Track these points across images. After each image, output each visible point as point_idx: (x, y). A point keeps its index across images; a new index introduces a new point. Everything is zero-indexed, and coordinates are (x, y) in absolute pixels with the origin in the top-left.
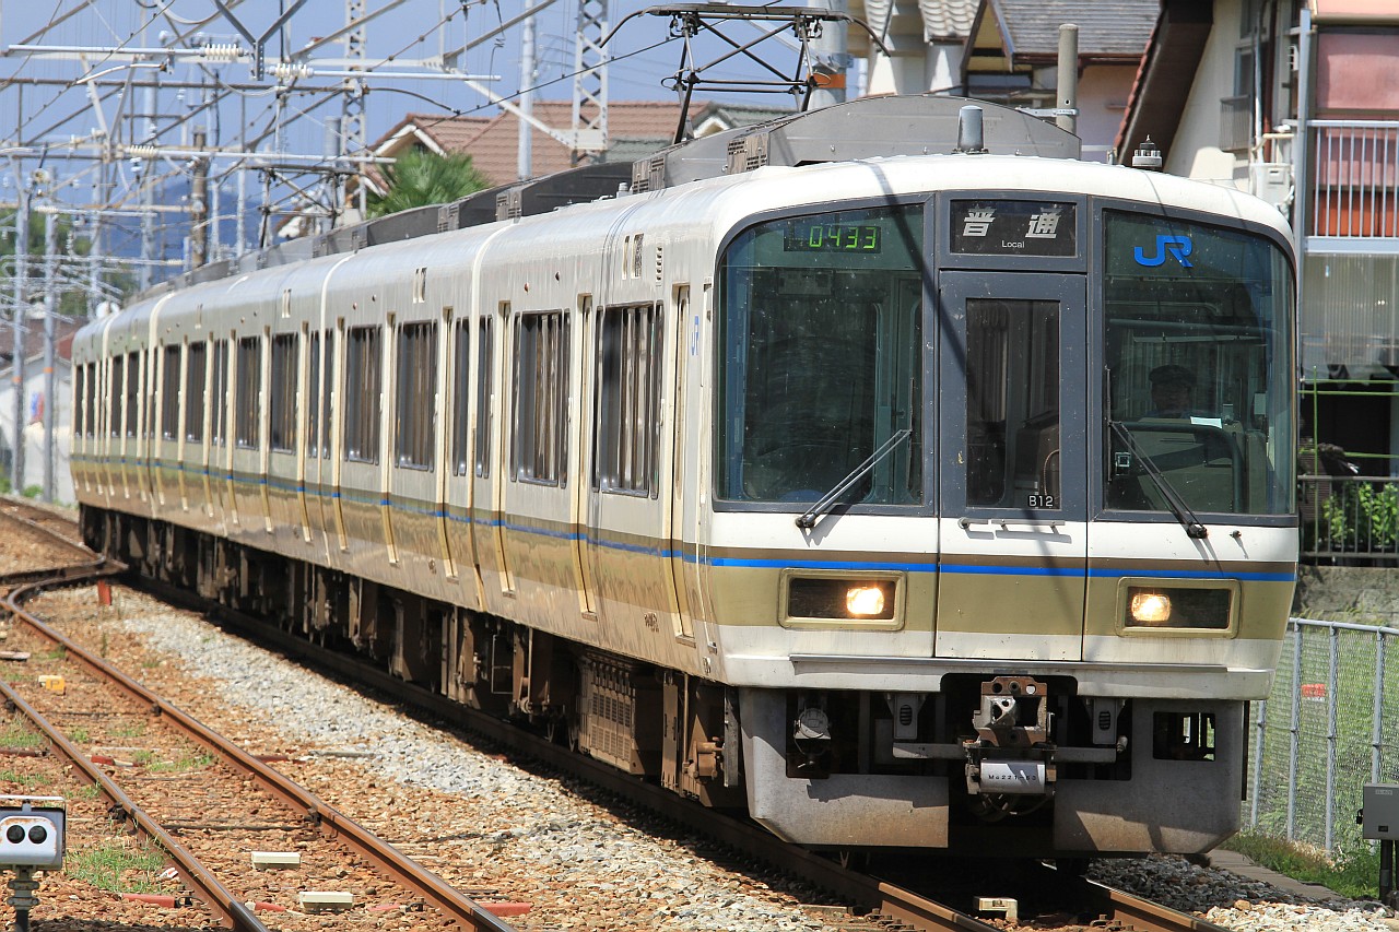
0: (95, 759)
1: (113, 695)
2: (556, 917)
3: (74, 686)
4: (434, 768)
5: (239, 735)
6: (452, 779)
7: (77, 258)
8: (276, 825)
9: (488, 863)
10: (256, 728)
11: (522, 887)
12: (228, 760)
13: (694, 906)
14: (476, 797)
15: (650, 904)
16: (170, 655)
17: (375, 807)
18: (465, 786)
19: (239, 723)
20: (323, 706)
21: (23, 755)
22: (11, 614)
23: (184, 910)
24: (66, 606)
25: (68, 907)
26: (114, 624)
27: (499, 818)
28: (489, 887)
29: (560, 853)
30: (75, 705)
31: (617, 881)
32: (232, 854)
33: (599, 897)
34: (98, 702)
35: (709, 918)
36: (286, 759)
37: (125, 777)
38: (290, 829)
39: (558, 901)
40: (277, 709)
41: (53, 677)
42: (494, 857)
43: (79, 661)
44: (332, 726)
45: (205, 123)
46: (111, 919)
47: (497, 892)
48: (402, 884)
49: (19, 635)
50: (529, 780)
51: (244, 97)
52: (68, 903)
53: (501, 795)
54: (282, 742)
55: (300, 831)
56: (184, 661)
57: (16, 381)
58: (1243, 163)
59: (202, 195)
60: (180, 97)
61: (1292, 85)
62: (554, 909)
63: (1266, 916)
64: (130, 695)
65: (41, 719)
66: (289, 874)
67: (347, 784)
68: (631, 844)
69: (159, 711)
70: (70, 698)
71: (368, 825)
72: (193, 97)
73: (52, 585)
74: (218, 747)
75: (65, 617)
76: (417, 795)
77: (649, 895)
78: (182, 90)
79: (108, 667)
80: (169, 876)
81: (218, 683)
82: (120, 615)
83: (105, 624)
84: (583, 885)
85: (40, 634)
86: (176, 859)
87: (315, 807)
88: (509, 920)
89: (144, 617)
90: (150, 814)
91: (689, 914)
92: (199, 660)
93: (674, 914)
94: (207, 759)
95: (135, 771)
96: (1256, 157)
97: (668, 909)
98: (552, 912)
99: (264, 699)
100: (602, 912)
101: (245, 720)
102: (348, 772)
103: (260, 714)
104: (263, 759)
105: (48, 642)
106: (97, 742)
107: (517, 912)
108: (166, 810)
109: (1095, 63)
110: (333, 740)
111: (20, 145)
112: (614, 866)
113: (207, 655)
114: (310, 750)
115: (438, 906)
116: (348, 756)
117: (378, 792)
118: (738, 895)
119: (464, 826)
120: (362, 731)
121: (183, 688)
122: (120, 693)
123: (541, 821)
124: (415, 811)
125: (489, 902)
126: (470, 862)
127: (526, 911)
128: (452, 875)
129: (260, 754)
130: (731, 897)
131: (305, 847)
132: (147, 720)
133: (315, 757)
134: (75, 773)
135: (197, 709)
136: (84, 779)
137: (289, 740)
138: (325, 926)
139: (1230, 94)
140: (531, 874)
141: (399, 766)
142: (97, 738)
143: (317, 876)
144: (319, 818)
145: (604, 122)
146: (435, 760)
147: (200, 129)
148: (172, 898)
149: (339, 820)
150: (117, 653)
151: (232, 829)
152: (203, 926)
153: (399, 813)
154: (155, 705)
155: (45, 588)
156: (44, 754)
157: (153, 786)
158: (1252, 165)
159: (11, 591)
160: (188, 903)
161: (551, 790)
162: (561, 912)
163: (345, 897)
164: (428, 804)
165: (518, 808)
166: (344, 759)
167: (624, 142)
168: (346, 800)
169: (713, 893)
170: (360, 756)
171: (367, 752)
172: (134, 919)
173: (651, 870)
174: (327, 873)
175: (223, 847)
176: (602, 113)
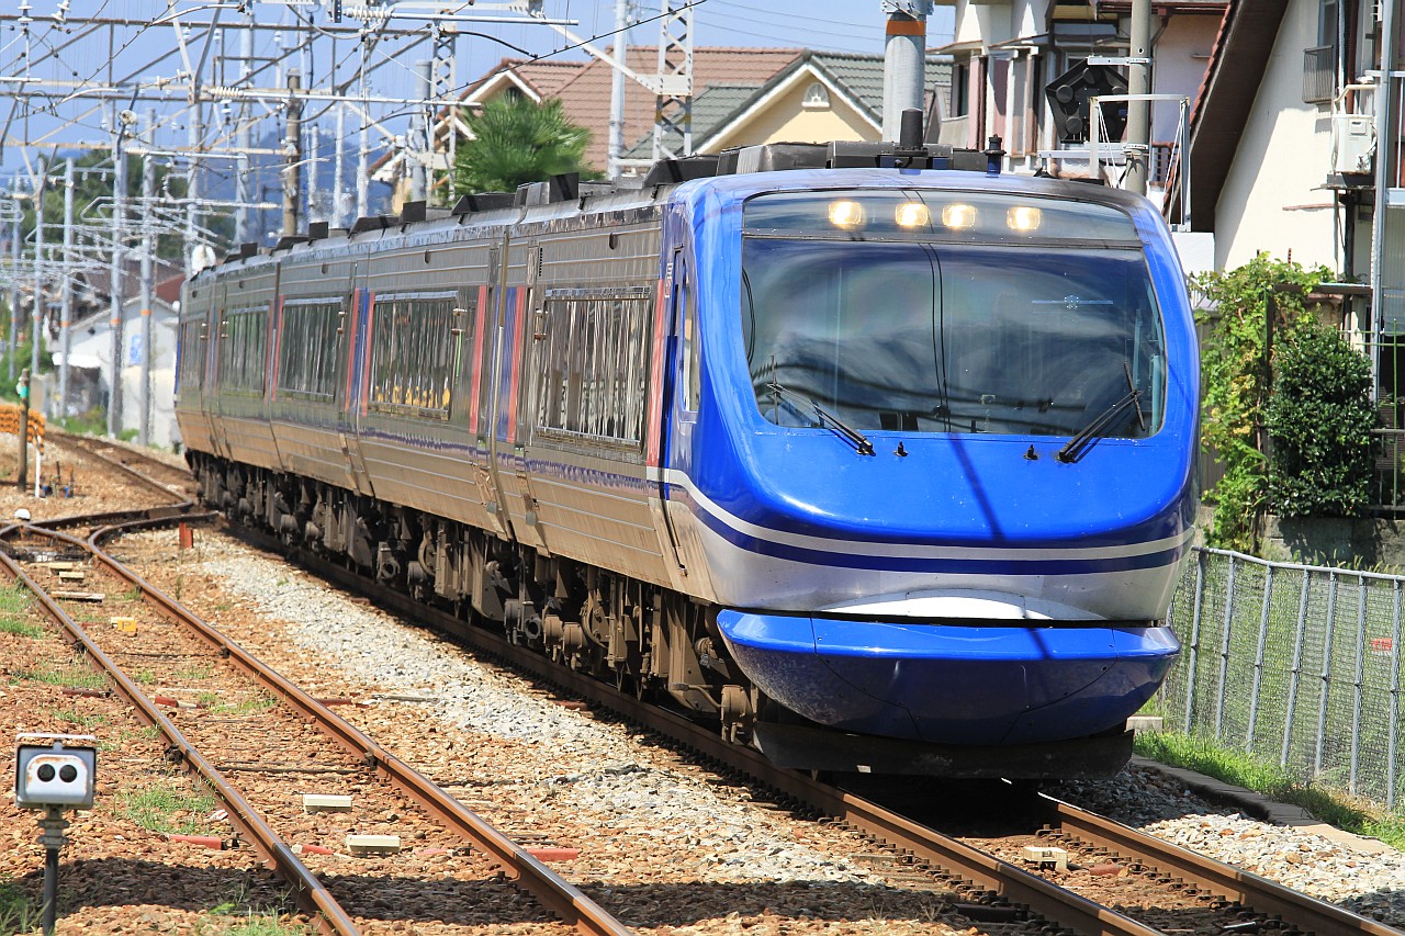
0: (158, 701)
1: (184, 637)
2: (603, 862)
3: (146, 627)
4: (495, 713)
5: (305, 678)
6: (512, 725)
7: (171, 200)
8: (333, 768)
9: (540, 809)
10: (324, 672)
11: (572, 832)
12: (291, 703)
13: (742, 854)
14: (535, 742)
15: (698, 851)
16: (245, 598)
17: (433, 752)
18: (525, 731)
19: (307, 666)
20: (391, 651)
21: (87, 695)
22: (91, 554)
23: (230, 852)
24: (147, 547)
25: (113, 847)
26: (193, 566)
27: (556, 764)
28: (539, 832)
29: (613, 800)
30: (144, 647)
31: (666, 827)
32: (285, 796)
33: (648, 844)
34: (168, 643)
35: (756, 866)
36: (349, 703)
37: (187, 719)
38: (346, 773)
39: (607, 847)
40: (346, 653)
41: (125, 619)
42: (547, 803)
43: (154, 602)
44: (399, 670)
45: (299, 65)
46: (155, 859)
47: (547, 837)
48: (452, 829)
49: (97, 576)
50: (589, 726)
51: (334, 39)
52: (114, 843)
53: (560, 741)
54: (348, 686)
55: (356, 775)
56: (258, 603)
57: (114, 324)
58: (1326, 115)
59: (295, 139)
60: (277, 39)
61: (1376, 36)
62: (602, 855)
63: (1316, 870)
64: (201, 637)
65: (107, 660)
66: (339, 817)
67: (409, 729)
68: (685, 791)
69: (227, 653)
70: (141, 639)
71: (425, 769)
72: (287, 39)
73: (134, 526)
74: (282, 690)
75: (145, 559)
76: (476, 740)
77: (698, 842)
78: (278, 33)
79: (180, 609)
80: (218, 818)
81: (290, 626)
82: (200, 558)
83: (184, 566)
84: (633, 831)
85: (118, 576)
86: (226, 801)
87: (372, 751)
88: (555, 865)
89: (224, 559)
90: (208, 756)
91: (737, 862)
92: (272, 603)
93: (721, 862)
94: (271, 701)
95: (198, 712)
96: (1338, 109)
97: (716, 856)
98: (599, 858)
99: (333, 643)
100: (649, 858)
101: (313, 663)
102: (410, 716)
103: (329, 657)
104: (325, 703)
105: (125, 584)
106: (163, 683)
107: (564, 858)
108: (224, 752)
109: (1180, 12)
110: (399, 684)
111: (111, 85)
112: (666, 813)
113: (281, 597)
114: (375, 693)
115: (486, 851)
116: (411, 700)
117: (438, 736)
118: (788, 843)
119: (520, 772)
120: (428, 675)
121: (255, 630)
122: (191, 635)
123: (598, 767)
124: (473, 757)
125: (535, 848)
126: (523, 807)
127: (574, 857)
128: (503, 821)
129: (323, 697)
130: (780, 845)
131: (359, 791)
132: (215, 662)
133: (379, 701)
134: (136, 713)
135: (267, 652)
136: (144, 720)
137: (354, 684)
138: (370, 869)
139: (1313, 44)
140: (582, 819)
141: (461, 711)
142: (164, 680)
143: (368, 819)
144: (376, 762)
145: (689, 67)
146: (496, 706)
147: (293, 72)
148: (218, 839)
149: (394, 764)
150: (193, 596)
151: (288, 771)
152: (247, 867)
153: (457, 758)
154: (223, 647)
155: (127, 530)
156: (108, 695)
157: (213, 728)
158: (1335, 115)
159: (92, 532)
160: (235, 844)
161: (610, 737)
162: (608, 857)
163: (393, 841)
164: (486, 749)
165: (576, 754)
166: (407, 703)
167: (717, 88)
168: (405, 744)
169: (762, 841)
170: (424, 700)
171: (431, 696)
172: (179, 861)
173: (702, 818)
174: (378, 817)
175: (277, 790)
176: (688, 58)
